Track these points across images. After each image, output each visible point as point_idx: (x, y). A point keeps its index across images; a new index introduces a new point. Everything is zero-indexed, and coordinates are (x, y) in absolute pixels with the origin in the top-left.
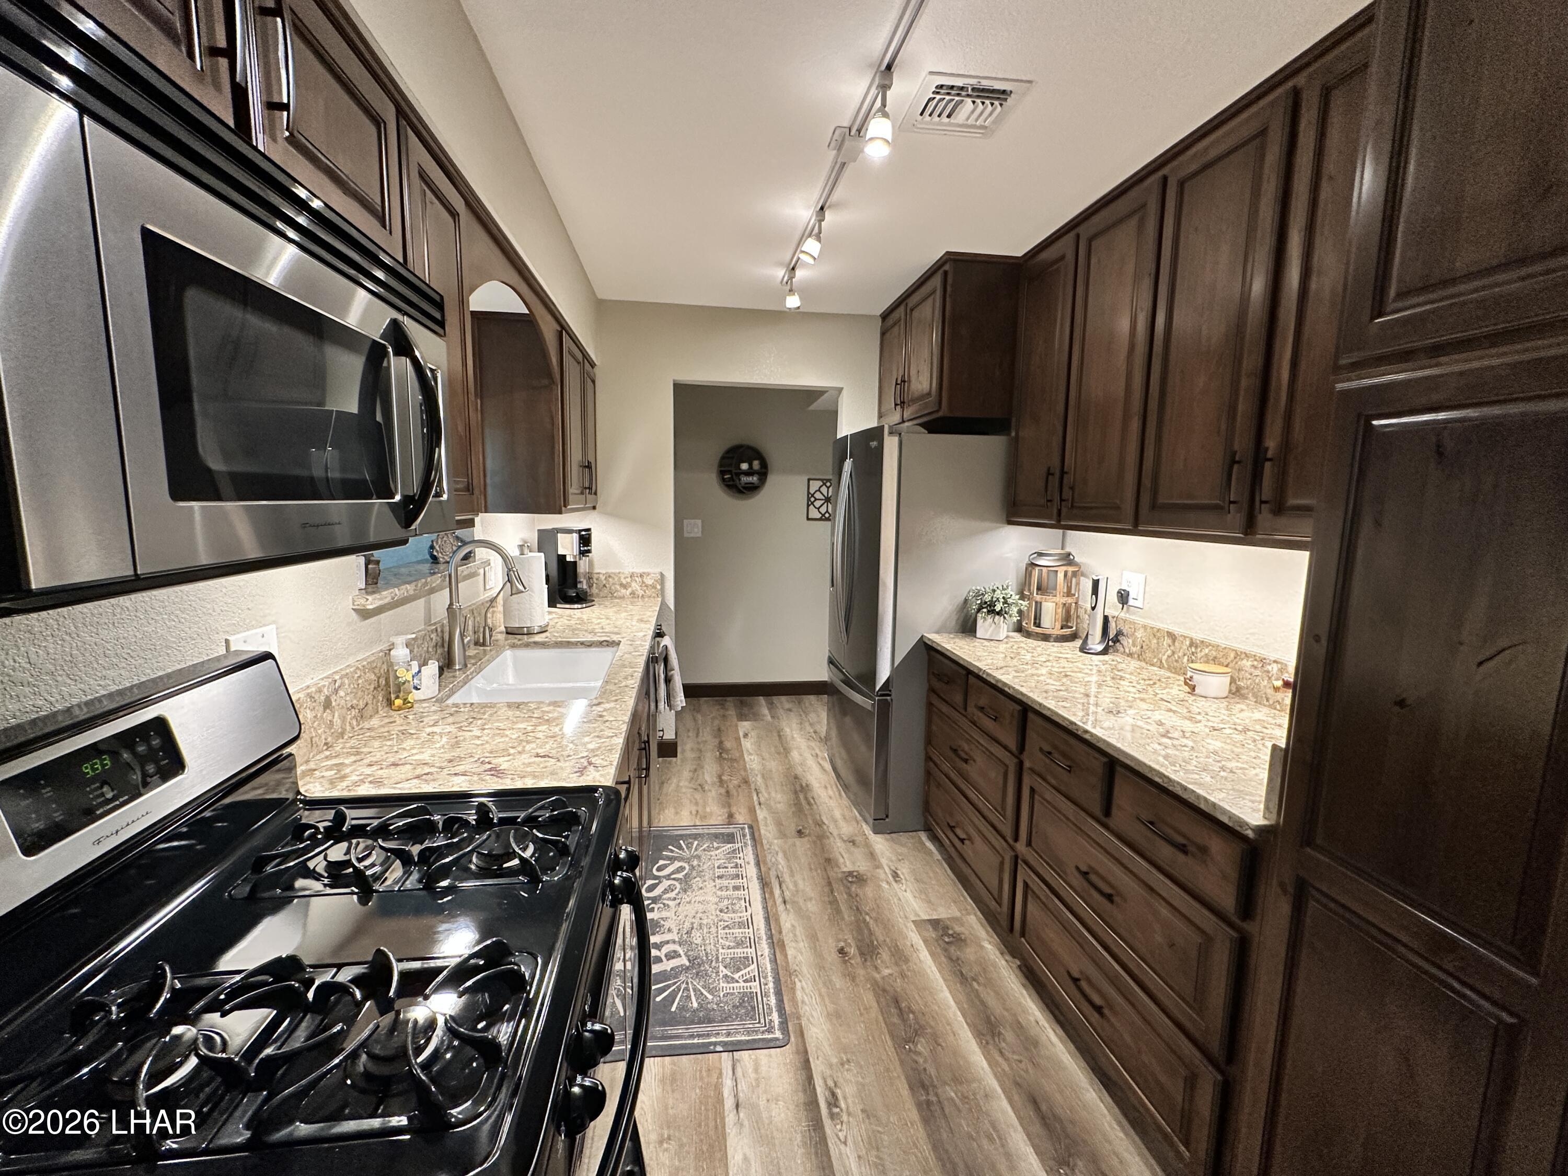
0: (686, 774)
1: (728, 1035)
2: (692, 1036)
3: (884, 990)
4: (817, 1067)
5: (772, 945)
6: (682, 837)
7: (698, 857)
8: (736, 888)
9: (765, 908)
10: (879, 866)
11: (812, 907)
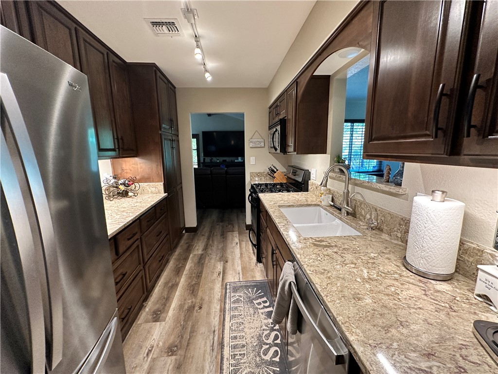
4: (221, 279)
8: (235, 338)
9: (224, 325)
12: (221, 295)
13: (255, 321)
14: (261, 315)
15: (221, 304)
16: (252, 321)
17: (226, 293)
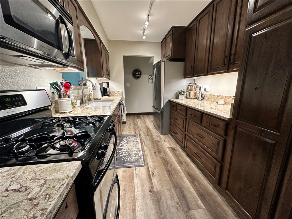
0: (128, 127)
1: (135, 165)
2: (128, 165)
3: (162, 158)
4: (150, 169)
5: (143, 151)
6: (127, 136)
7: (130, 139)
8: (136, 143)
9: (142, 146)
10: (162, 139)
11: (150, 146)
17: (144, 158)
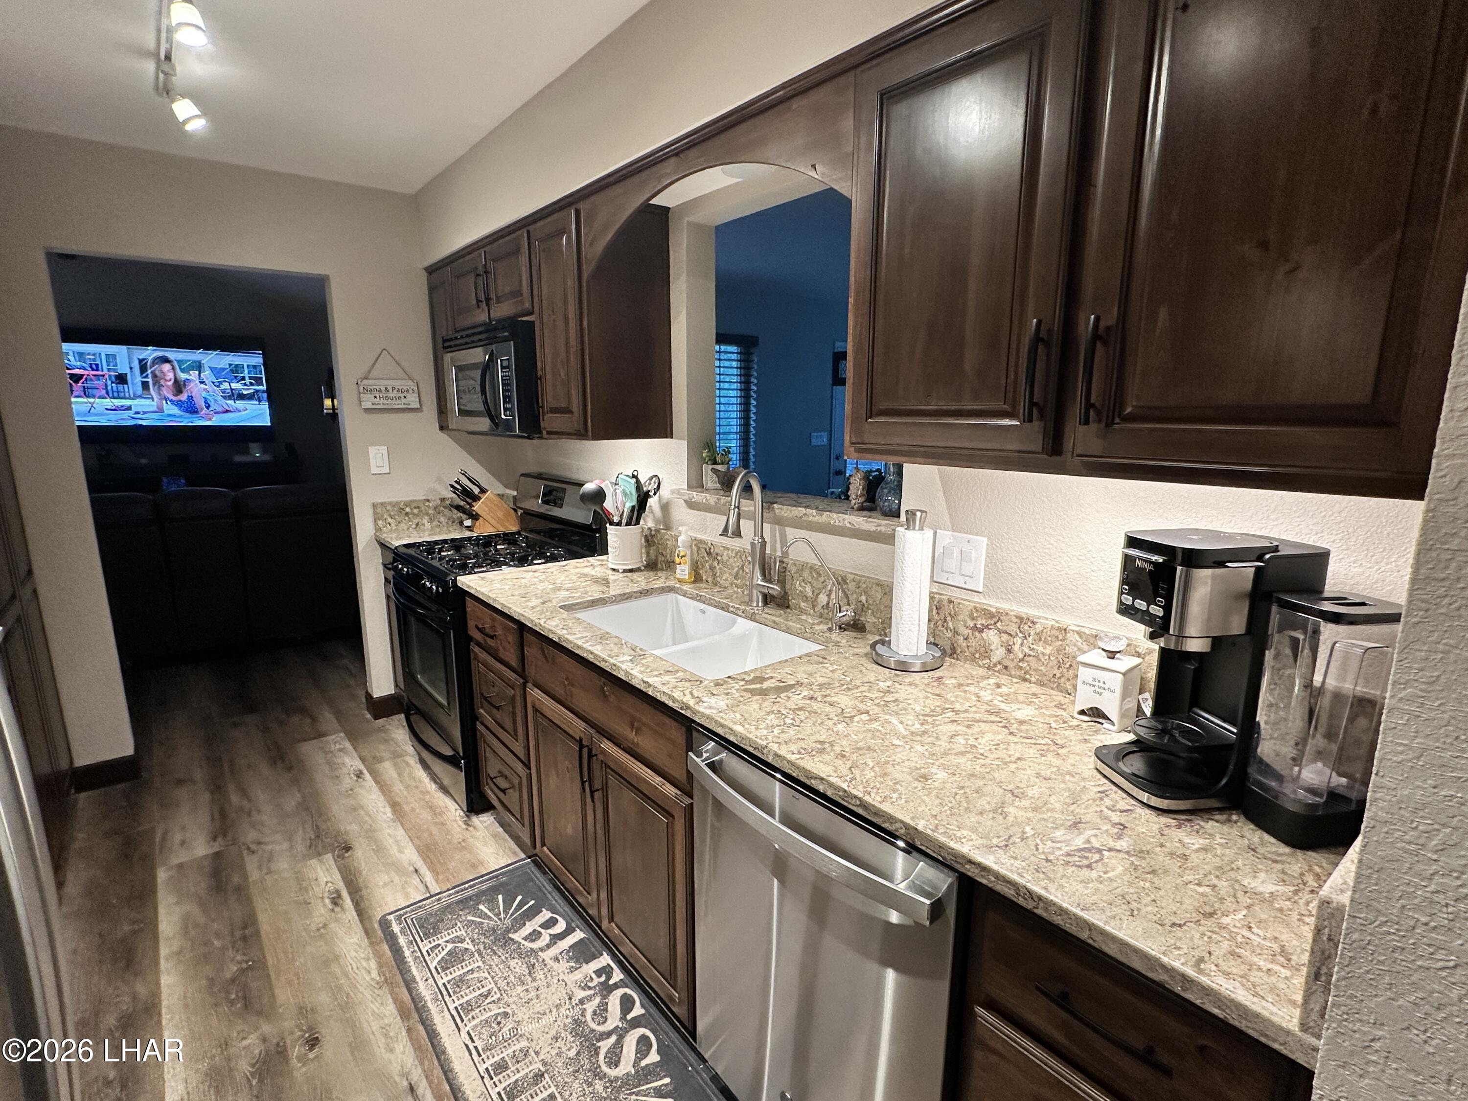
12: (380, 966)
13: (543, 990)
14: (556, 965)
15: (392, 993)
16: (533, 994)
17: (397, 951)
